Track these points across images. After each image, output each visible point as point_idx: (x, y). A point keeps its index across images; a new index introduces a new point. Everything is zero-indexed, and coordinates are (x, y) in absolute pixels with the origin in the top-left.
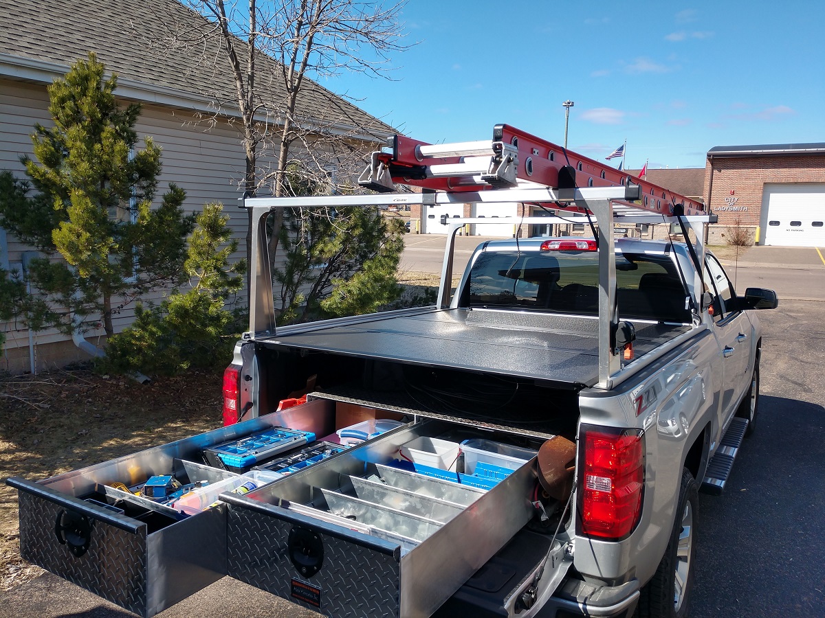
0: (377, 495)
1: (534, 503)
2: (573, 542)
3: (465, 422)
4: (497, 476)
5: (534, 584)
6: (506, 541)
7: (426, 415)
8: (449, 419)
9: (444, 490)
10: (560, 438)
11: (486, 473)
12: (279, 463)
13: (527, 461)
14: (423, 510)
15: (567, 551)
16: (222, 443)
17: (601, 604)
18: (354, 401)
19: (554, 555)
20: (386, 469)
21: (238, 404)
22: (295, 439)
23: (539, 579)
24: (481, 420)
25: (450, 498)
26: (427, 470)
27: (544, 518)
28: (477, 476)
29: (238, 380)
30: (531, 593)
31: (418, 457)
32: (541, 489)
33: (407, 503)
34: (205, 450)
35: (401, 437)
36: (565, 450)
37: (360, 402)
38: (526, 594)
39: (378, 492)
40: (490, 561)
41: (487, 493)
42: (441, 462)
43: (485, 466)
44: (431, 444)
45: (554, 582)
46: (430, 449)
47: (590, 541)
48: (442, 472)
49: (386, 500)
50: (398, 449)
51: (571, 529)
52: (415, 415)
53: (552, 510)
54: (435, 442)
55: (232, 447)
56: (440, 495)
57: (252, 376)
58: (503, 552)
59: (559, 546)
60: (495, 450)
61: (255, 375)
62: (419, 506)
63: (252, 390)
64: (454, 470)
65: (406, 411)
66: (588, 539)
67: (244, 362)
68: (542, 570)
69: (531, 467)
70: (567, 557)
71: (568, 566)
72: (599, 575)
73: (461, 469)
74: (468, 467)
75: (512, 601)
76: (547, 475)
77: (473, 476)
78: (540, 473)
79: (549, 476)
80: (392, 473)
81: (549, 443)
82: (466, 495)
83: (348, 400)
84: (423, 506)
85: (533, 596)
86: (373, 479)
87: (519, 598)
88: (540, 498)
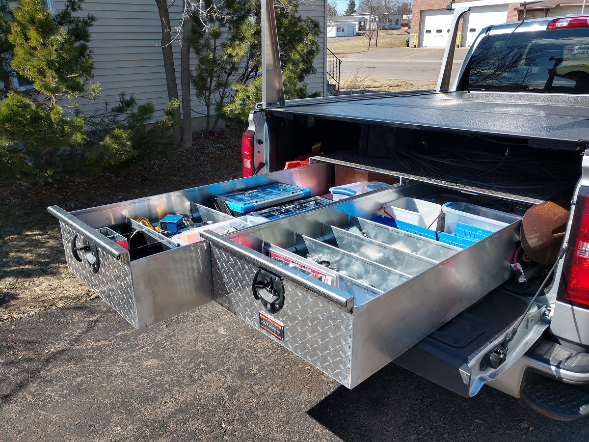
0: (354, 244)
1: (513, 265)
2: (553, 306)
3: (448, 185)
4: (476, 236)
5: (504, 345)
6: (479, 298)
7: (412, 177)
8: (433, 182)
9: (419, 245)
10: (550, 204)
11: (465, 233)
12: (273, 211)
13: (508, 225)
14: (395, 262)
15: (544, 314)
16: (232, 193)
17: (577, 370)
18: (348, 164)
19: (530, 317)
20: (367, 223)
21: (253, 164)
22: (293, 193)
23: (511, 339)
24: (464, 184)
25: (425, 254)
26: (408, 226)
27: (522, 280)
28: (456, 235)
29: (252, 143)
30: (499, 353)
31: (401, 214)
32: (522, 252)
33: (381, 255)
34: (217, 197)
35: (387, 195)
36: (555, 216)
37: (353, 165)
38: (494, 353)
39: (355, 243)
40: (459, 316)
41: (461, 252)
42: (421, 220)
43: (464, 227)
44: (414, 204)
45: (527, 343)
46: (413, 208)
47: (572, 309)
48: (422, 230)
49: (362, 250)
50: (382, 207)
51: (552, 294)
52: (401, 177)
53: (531, 273)
54: (418, 202)
55: (240, 197)
56: (416, 250)
57: (264, 140)
58: (474, 309)
59: (536, 309)
60: (477, 213)
61: (266, 140)
62: (392, 258)
63: (264, 152)
64: (434, 228)
65: (393, 174)
66: (570, 306)
67: (256, 127)
68: (515, 332)
69: (512, 231)
70: (543, 319)
71: (543, 328)
72: (577, 341)
73: (441, 228)
74: (448, 228)
75: (479, 359)
76: (530, 239)
77: (452, 235)
78: (523, 236)
79: (533, 240)
80: (372, 226)
81: (537, 208)
82: (441, 252)
83: (343, 163)
84: (396, 258)
85: (502, 356)
86: (354, 231)
87: (486, 357)
88: (520, 260)
